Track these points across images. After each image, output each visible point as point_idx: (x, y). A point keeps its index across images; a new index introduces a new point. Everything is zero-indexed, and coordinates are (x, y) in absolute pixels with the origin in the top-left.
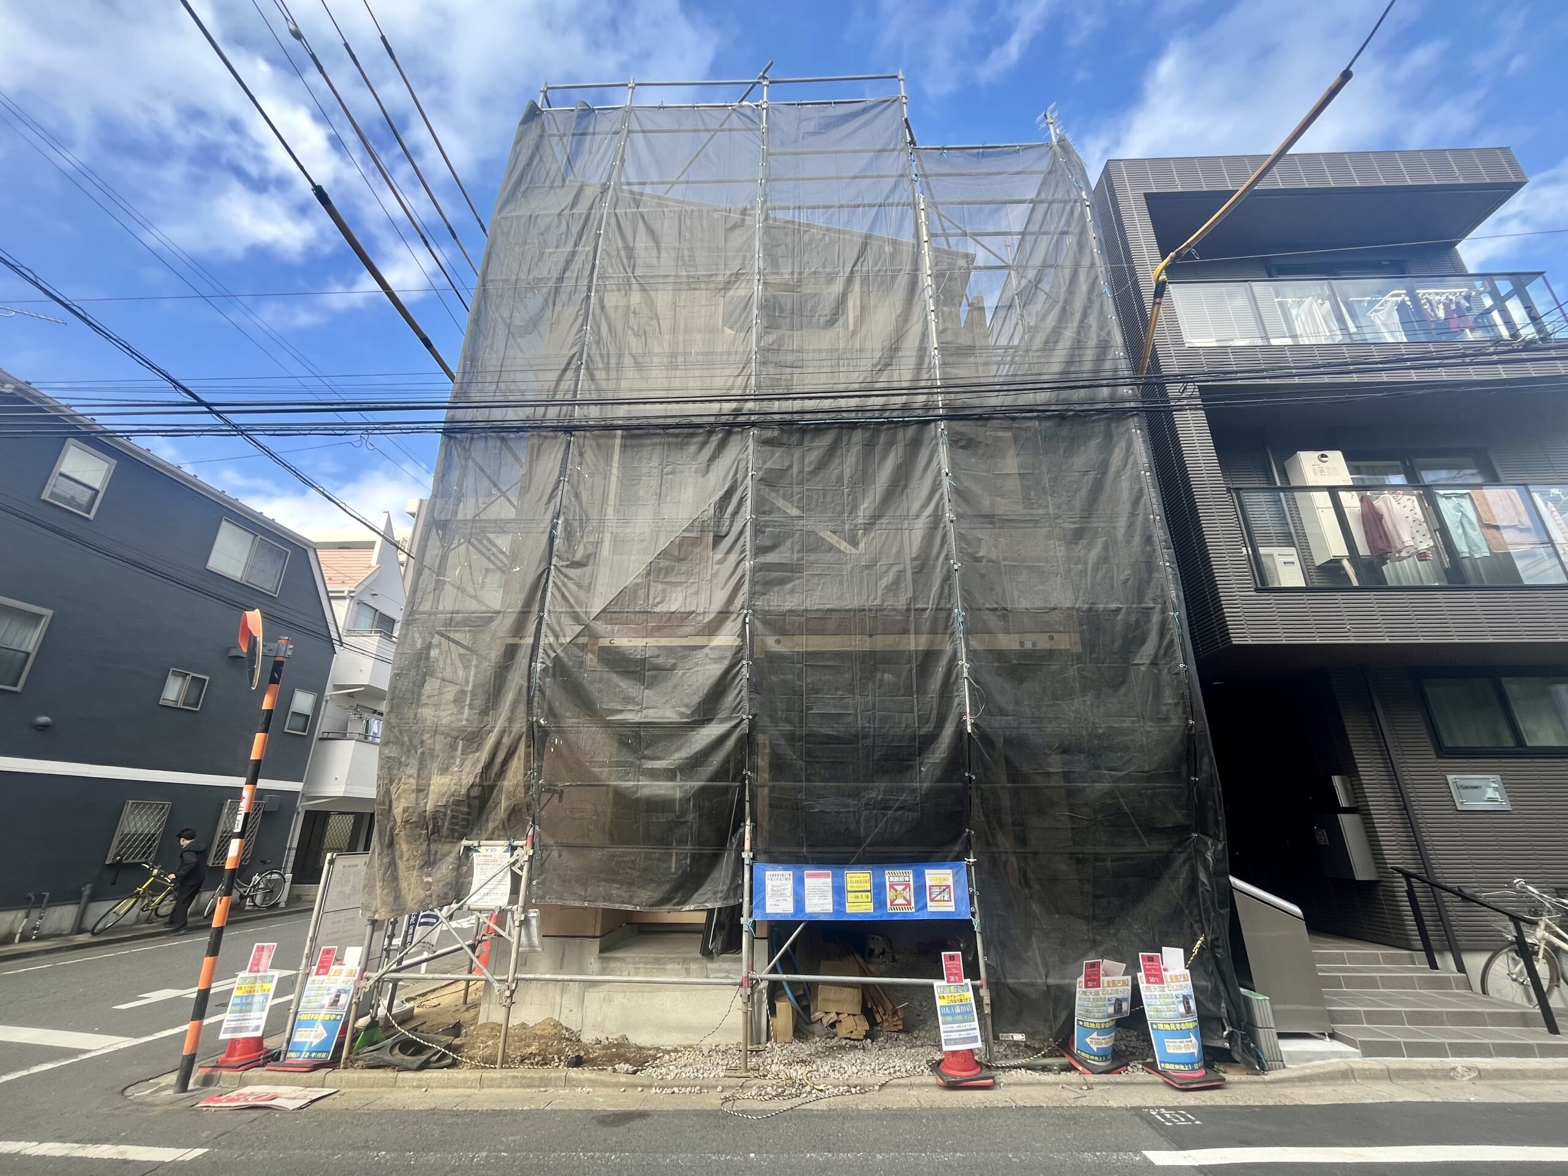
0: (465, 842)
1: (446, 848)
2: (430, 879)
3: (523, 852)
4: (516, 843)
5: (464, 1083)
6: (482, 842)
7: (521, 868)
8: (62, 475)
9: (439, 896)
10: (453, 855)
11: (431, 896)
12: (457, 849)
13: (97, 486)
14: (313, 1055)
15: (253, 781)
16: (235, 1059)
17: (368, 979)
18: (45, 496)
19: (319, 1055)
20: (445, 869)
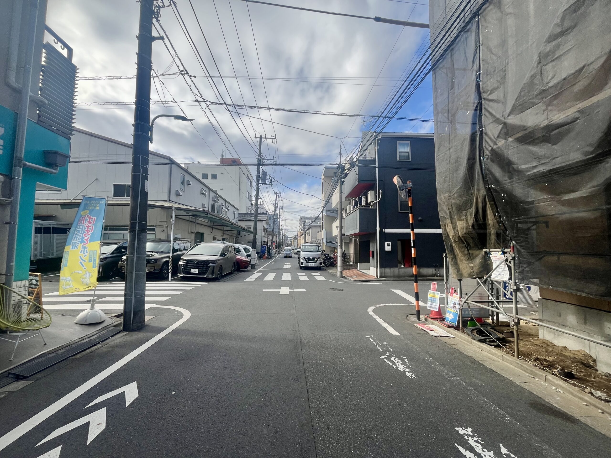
0: (485, 250)
1: (477, 252)
2: (472, 265)
3: (509, 255)
4: (506, 250)
5: (495, 355)
6: (491, 250)
7: (510, 263)
8: (399, 152)
9: (477, 273)
10: (480, 255)
11: (474, 272)
12: (482, 253)
13: (408, 151)
14: (450, 322)
15: (412, 230)
16: (433, 316)
17: (462, 301)
18: (398, 160)
19: (452, 323)
20: (478, 260)
